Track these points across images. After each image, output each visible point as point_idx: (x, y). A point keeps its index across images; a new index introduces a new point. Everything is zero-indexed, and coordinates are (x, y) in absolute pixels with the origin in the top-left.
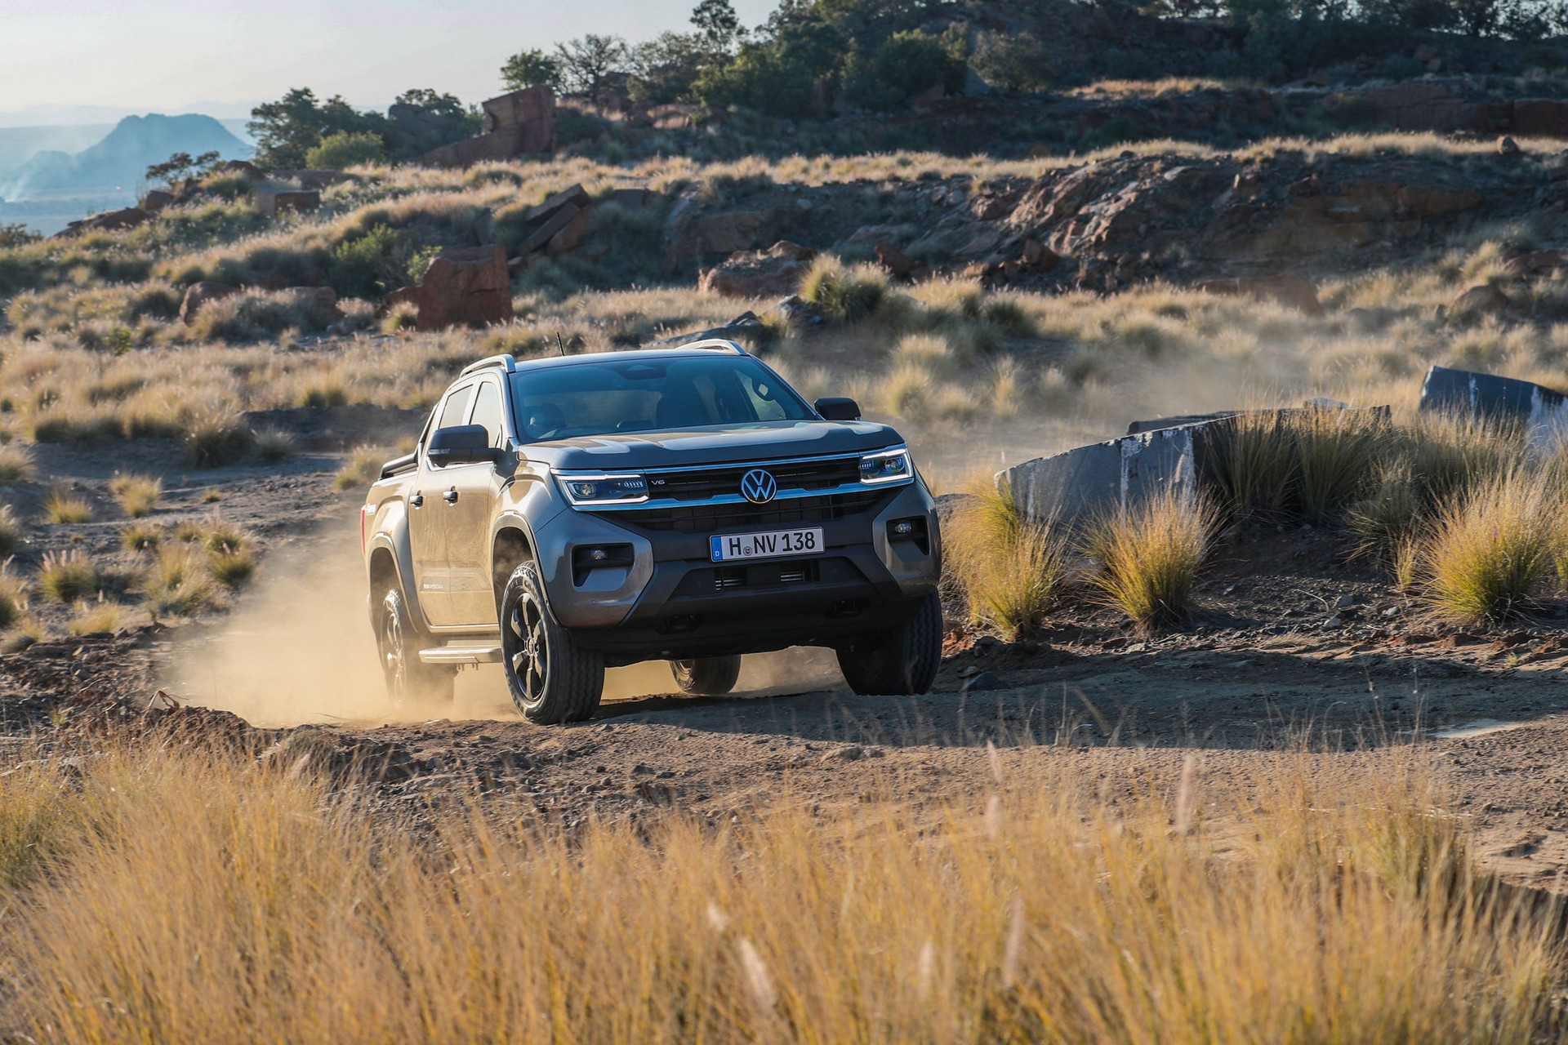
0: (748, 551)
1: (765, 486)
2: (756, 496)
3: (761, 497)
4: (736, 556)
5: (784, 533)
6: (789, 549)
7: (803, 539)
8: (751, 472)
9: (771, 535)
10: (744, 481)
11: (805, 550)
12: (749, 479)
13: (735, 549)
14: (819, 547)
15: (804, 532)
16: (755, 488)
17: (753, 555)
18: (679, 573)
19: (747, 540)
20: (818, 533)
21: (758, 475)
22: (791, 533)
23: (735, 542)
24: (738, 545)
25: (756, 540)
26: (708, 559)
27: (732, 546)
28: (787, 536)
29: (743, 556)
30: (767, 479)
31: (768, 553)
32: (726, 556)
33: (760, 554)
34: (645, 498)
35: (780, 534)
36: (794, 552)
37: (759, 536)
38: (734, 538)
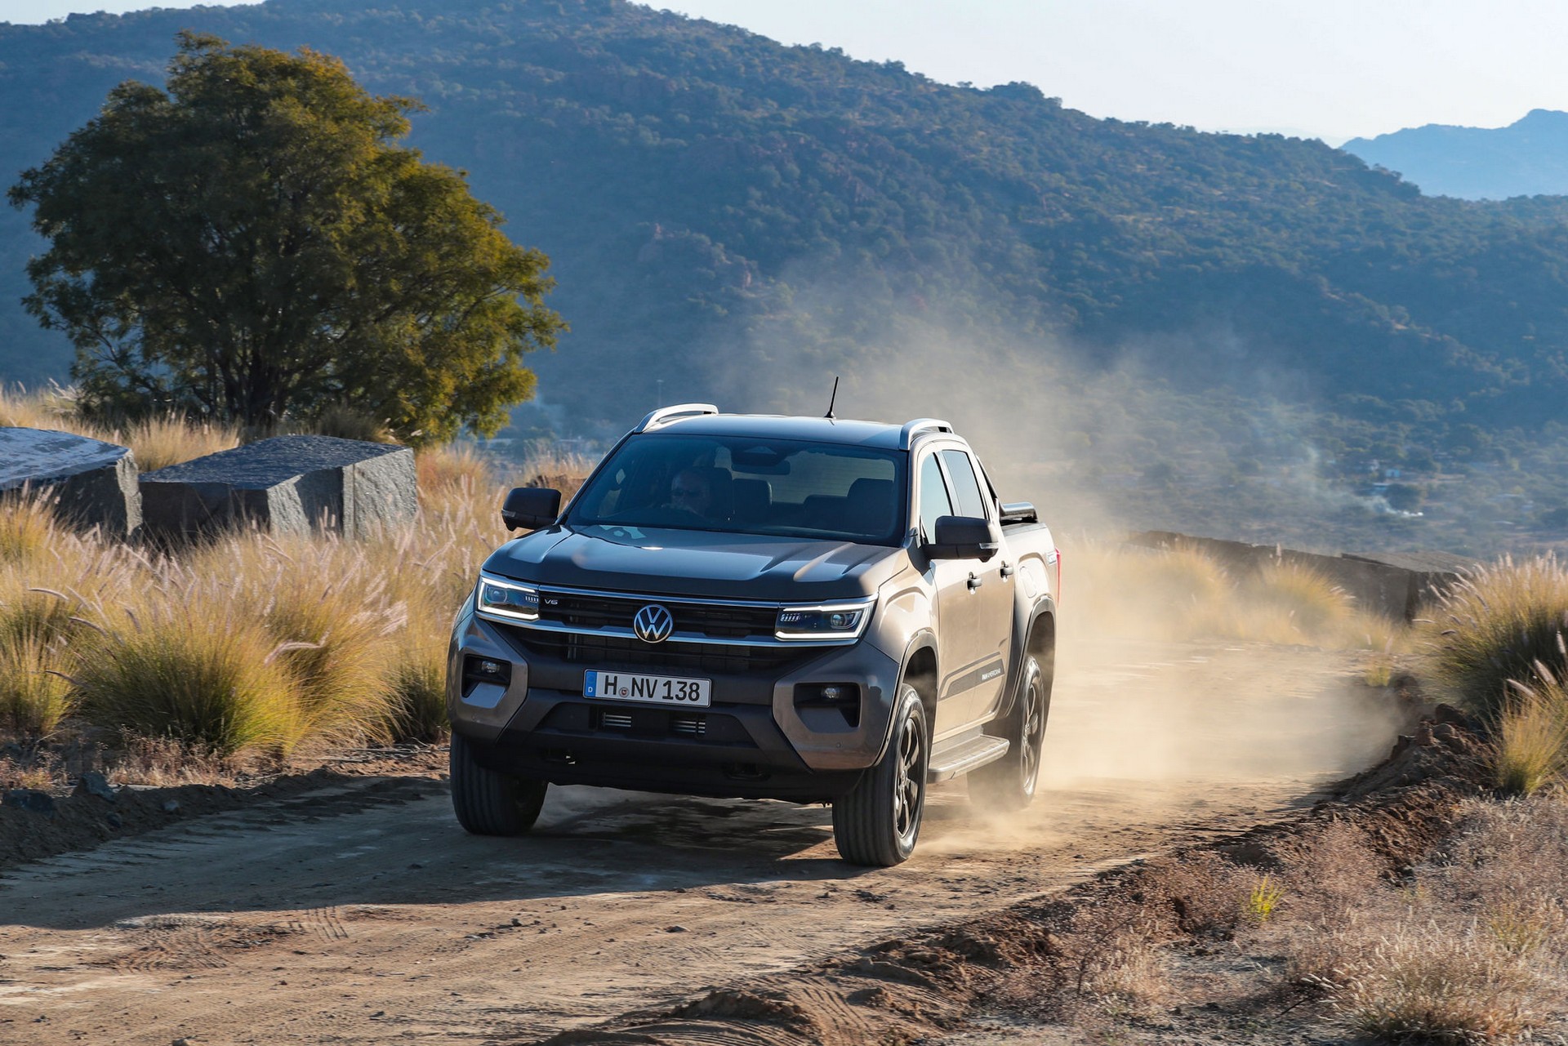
0: (623, 691)
1: (658, 627)
2: (646, 633)
3: (651, 636)
4: (610, 695)
5: (666, 679)
7: (687, 689)
8: (647, 608)
9: (652, 679)
10: (638, 616)
11: (687, 701)
12: (644, 615)
13: (611, 688)
14: (704, 700)
15: (689, 681)
16: (647, 624)
17: (629, 697)
19: (625, 680)
20: (705, 685)
21: (654, 611)
22: (674, 680)
23: (611, 680)
24: (615, 684)
25: (634, 681)
26: (579, 693)
27: (607, 684)
28: (668, 683)
29: (618, 697)
30: (663, 616)
31: (646, 698)
32: (599, 693)
33: (637, 697)
34: (536, 616)
35: (662, 680)
36: (675, 701)
37: (638, 678)
38: (612, 676)
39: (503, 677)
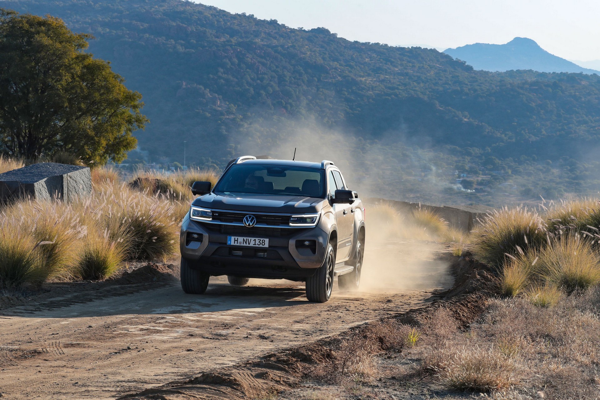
0: (240, 243)
1: (251, 222)
2: (247, 224)
3: (249, 225)
4: (236, 244)
6: (255, 244)
7: (261, 242)
8: (248, 216)
9: (249, 239)
10: (245, 218)
11: (261, 246)
12: (247, 218)
13: (236, 242)
14: (267, 245)
15: (262, 239)
16: (248, 221)
17: (242, 245)
18: (216, 247)
19: (241, 239)
20: (267, 241)
21: (250, 217)
22: (257, 239)
23: (236, 239)
24: (237, 240)
25: (243, 239)
26: (226, 243)
27: (235, 240)
28: (255, 240)
29: (238, 244)
30: (253, 219)
31: (247, 245)
32: (232, 243)
33: (245, 245)
34: (211, 219)
36: (257, 246)
37: (245, 238)
38: (236, 238)
39: (200, 239)
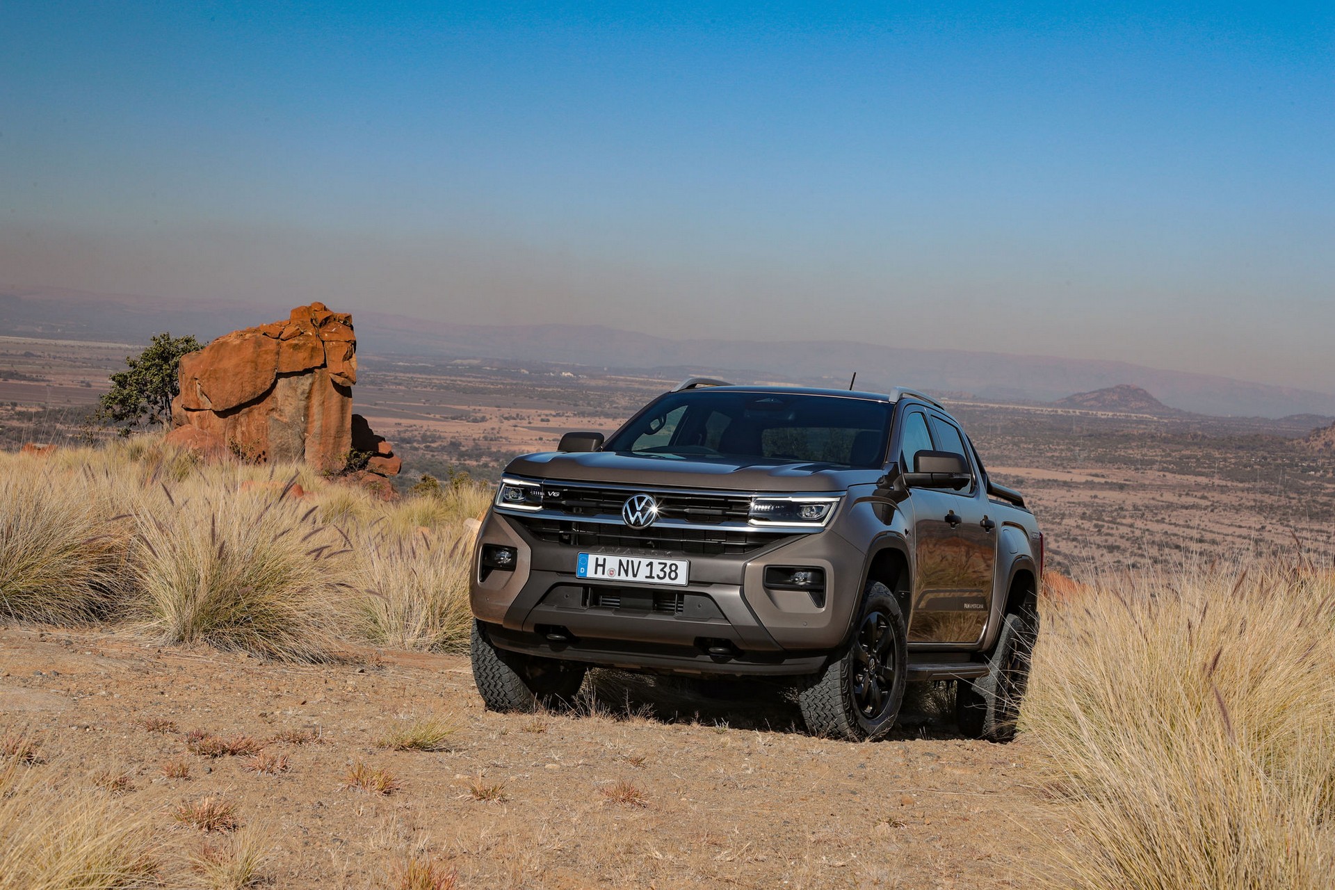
0: (612, 572)
2: (633, 520)
3: (638, 522)
5: (648, 561)
6: (651, 577)
7: (667, 570)
8: (633, 497)
10: (625, 505)
11: (667, 580)
12: (631, 504)
13: (600, 569)
14: (682, 580)
15: (669, 562)
16: (634, 512)
17: (616, 577)
18: (546, 583)
19: (612, 561)
20: (682, 566)
21: (639, 501)
22: (655, 562)
23: (601, 562)
24: (603, 566)
25: (621, 563)
26: (573, 574)
27: (597, 565)
28: (651, 564)
29: (606, 576)
30: (647, 505)
31: (630, 578)
32: (590, 573)
33: (623, 577)
35: (645, 561)
36: (656, 580)
38: (601, 558)
